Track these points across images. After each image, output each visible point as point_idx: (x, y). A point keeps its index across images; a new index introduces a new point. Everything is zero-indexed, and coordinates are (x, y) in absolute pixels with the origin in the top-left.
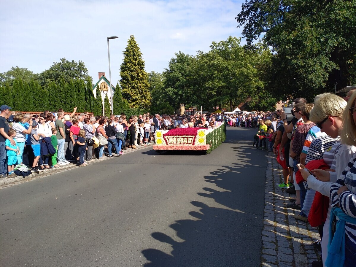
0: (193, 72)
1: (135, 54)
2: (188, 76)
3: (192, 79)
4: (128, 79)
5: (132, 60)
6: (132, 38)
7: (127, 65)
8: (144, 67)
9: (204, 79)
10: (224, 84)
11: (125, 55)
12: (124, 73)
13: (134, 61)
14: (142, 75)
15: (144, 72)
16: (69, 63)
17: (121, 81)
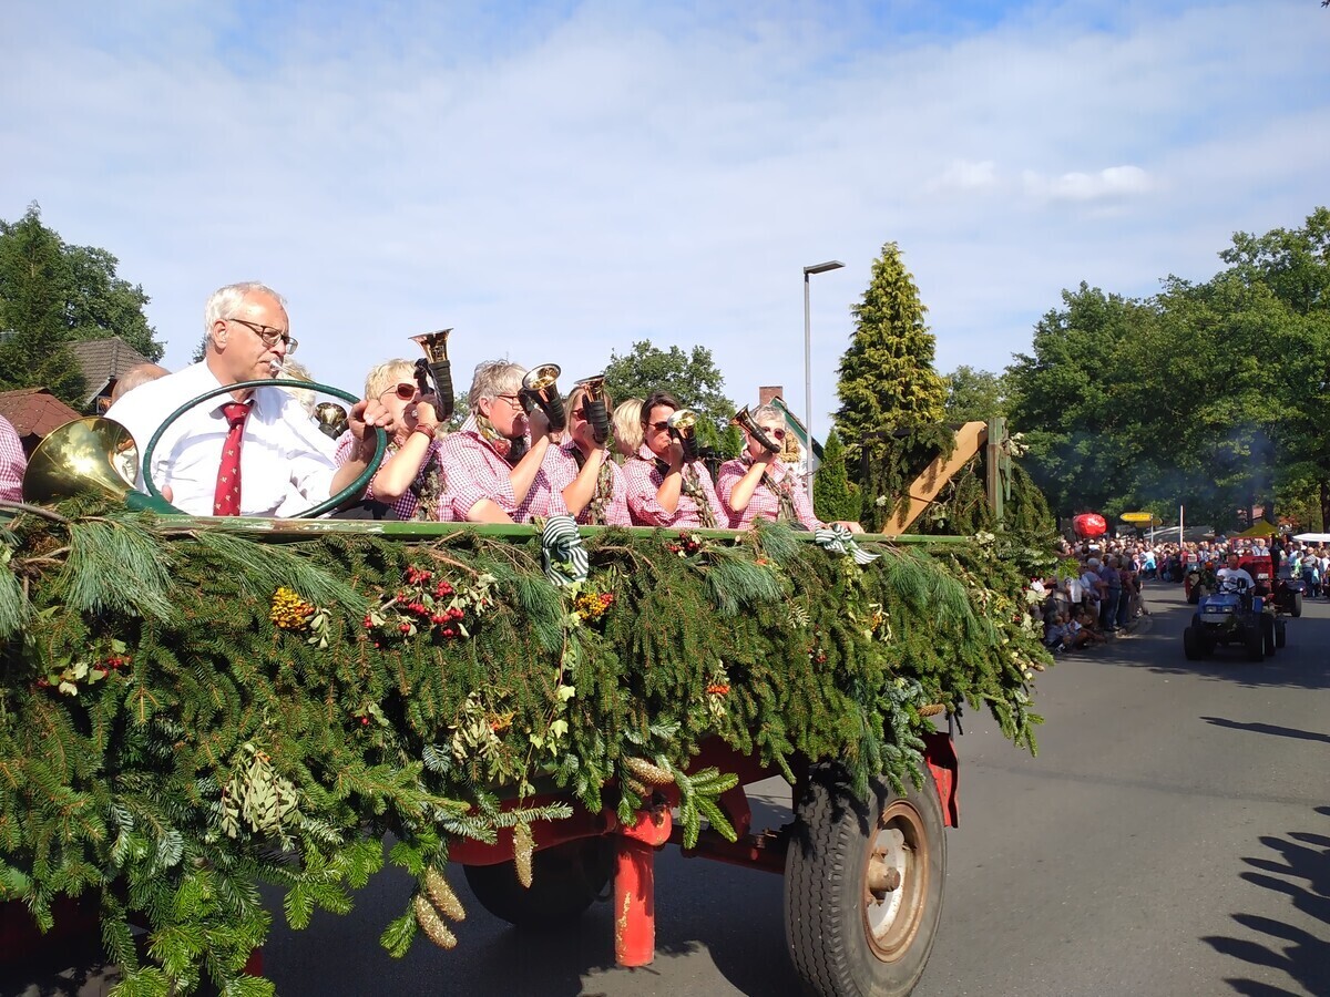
0: (1142, 365)
1: (898, 312)
2: (1118, 379)
3: (1136, 392)
4: (868, 408)
5: (885, 335)
6: (890, 255)
7: (867, 355)
8: (932, 359)
9: (1193, 394)
10: (1291, 412)
11: (859, 318)
12: (854, 383)
13: (892, 340)
14: (924, 387)
15: (931, 379)
16: (662, 356)
17: (841, 415)
